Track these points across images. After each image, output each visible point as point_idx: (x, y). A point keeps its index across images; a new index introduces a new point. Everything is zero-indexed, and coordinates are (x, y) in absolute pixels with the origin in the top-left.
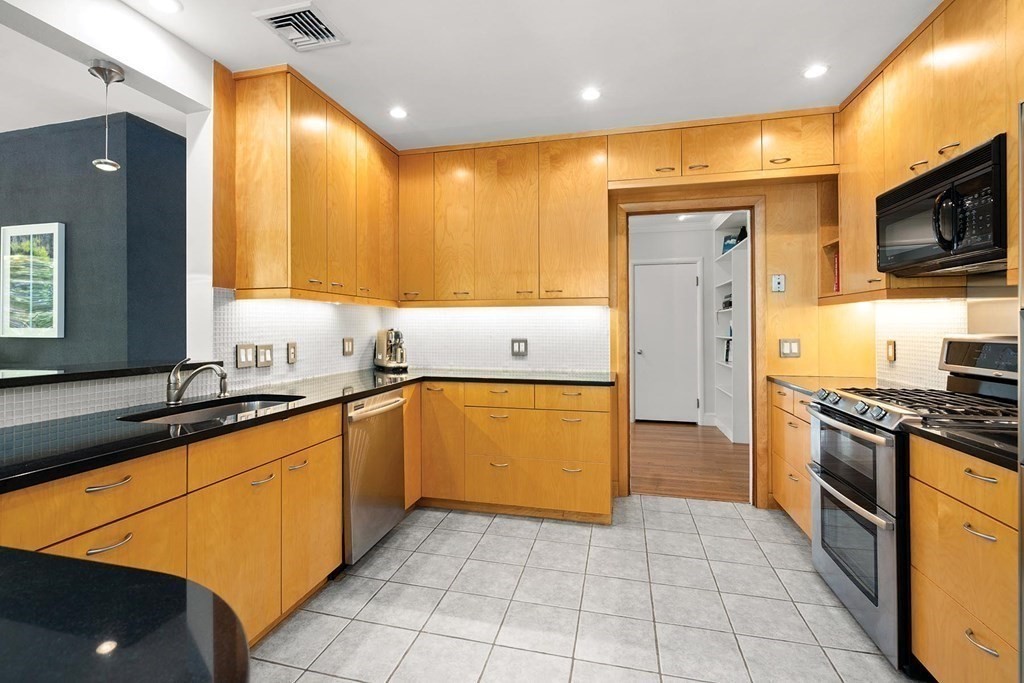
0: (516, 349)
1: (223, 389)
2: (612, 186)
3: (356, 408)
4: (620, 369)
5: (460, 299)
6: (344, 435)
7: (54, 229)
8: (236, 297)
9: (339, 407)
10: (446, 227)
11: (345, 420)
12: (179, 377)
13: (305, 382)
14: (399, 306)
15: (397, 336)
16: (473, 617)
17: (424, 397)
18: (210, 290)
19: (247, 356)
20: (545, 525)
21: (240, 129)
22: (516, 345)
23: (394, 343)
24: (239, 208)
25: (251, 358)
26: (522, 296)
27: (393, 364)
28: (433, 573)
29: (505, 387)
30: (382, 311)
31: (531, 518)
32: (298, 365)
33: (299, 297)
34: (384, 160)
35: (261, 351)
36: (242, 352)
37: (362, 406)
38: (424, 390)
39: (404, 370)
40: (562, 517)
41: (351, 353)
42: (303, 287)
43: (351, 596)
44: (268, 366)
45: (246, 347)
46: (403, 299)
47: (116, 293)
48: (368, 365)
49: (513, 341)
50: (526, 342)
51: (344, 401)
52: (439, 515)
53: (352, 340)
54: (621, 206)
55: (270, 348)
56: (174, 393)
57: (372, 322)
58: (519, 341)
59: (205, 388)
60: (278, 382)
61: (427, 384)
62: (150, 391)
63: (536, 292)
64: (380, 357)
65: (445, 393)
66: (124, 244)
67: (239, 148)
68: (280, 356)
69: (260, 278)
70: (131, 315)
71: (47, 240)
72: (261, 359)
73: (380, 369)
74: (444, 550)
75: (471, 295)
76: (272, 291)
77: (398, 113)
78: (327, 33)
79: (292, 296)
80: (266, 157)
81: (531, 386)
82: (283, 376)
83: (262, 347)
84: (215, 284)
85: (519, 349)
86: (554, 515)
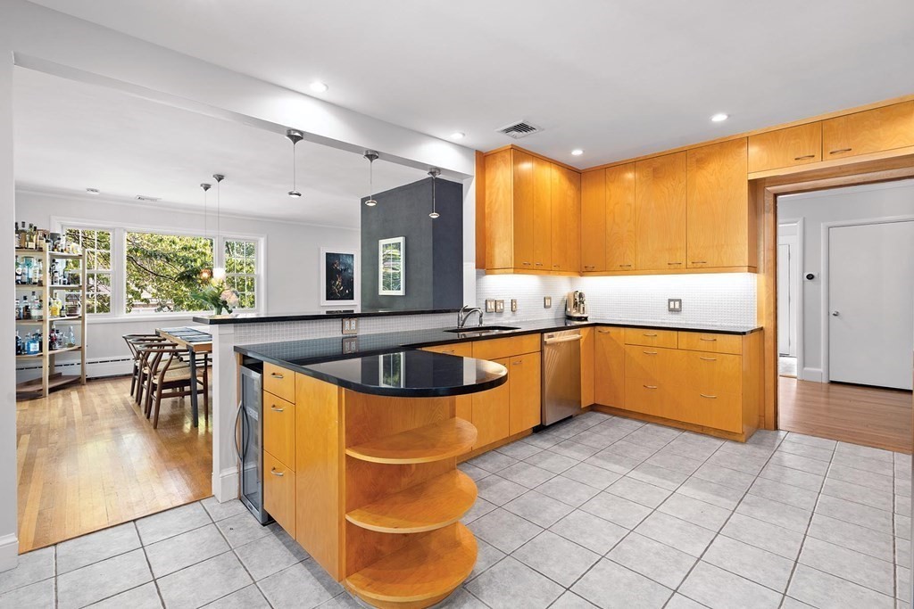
0: (672, 306)
1: (481, 323)
2: (752, 177)
3: (549, 337)
4: (766, 323)
5: (625, 270)
6: (542, 351)
7: (401, 240)
8: (486, 274)
9: (539, 335)
10: (614, 220)
11: (543, 343)
12: (463, 315)
13: (521, 322)
14: (581, 276)
15: (581, 295)
16: (615, 463)
17: (597, 337)
18: (474, 271)
19: (491, 306)
20: (685, 434)
21: (487, 182)
22: (672, 303)
23: (578, 300)
24: (487, 224)
25: (493, 307)
26: (672, 267)
27: (578, 315)
28: (595, 441)
29: (655, 332)
30: (571, 279)
31: (676, 428)
32: (517, 313)
33: (518, 273)
34: (570, 180)
35: (498, 303)
36: (489, 303)
37: (552, 336)
38: (597, 333)
39: (586, 319)
40: (702, 430)
41: (550, 307)
42: (521, 267)
43: (545, 441)
44: (501, 312)
45: (491, 301)
46: (584, 271)
47: (426, 272)
48: (561, 315)
49: (670, 300)
50: (680, 301)
51: (542, 332)
52: (606, 416)
53: (550, 298)
54: (768, 189)
55: (502, 302)
56: (461, 322)
57: (564, 286)
58: (675, 300)
59: (473, 322)
60: (507, 322)
61: (598, 328)
62: (450, 321)
63: (684, 263)
64: (569, 310)
65: (611, 335)
66: (431, 245)
67: (487, 193)
68: (507, 307)
69: (498, 262)
70: (434, 283)
71: (397, 246)
72: (498, 308)
73: (570, 318)
74: (606, 433)
75: (633, 267)
76: (504, 269)
77: (577, 153)
78: (532, 129)
79: (514, 273)
80: (501, 196)
81: (676, 332)
82: (509, 319)
83: (499, 301)
84: (476, 268)
85: (675, 306)
86: (695, 429)
